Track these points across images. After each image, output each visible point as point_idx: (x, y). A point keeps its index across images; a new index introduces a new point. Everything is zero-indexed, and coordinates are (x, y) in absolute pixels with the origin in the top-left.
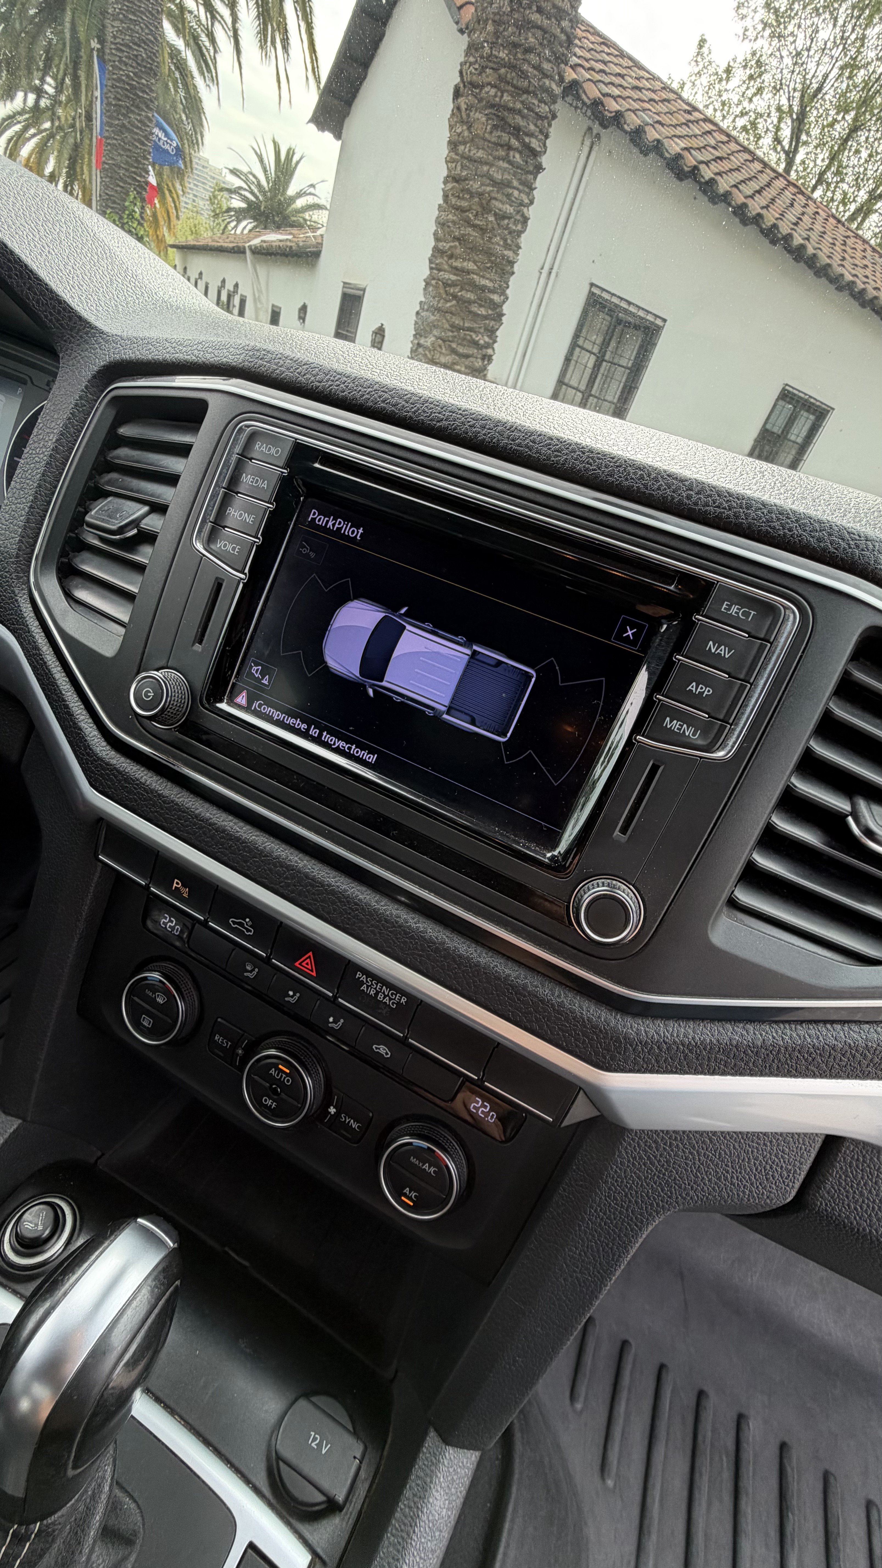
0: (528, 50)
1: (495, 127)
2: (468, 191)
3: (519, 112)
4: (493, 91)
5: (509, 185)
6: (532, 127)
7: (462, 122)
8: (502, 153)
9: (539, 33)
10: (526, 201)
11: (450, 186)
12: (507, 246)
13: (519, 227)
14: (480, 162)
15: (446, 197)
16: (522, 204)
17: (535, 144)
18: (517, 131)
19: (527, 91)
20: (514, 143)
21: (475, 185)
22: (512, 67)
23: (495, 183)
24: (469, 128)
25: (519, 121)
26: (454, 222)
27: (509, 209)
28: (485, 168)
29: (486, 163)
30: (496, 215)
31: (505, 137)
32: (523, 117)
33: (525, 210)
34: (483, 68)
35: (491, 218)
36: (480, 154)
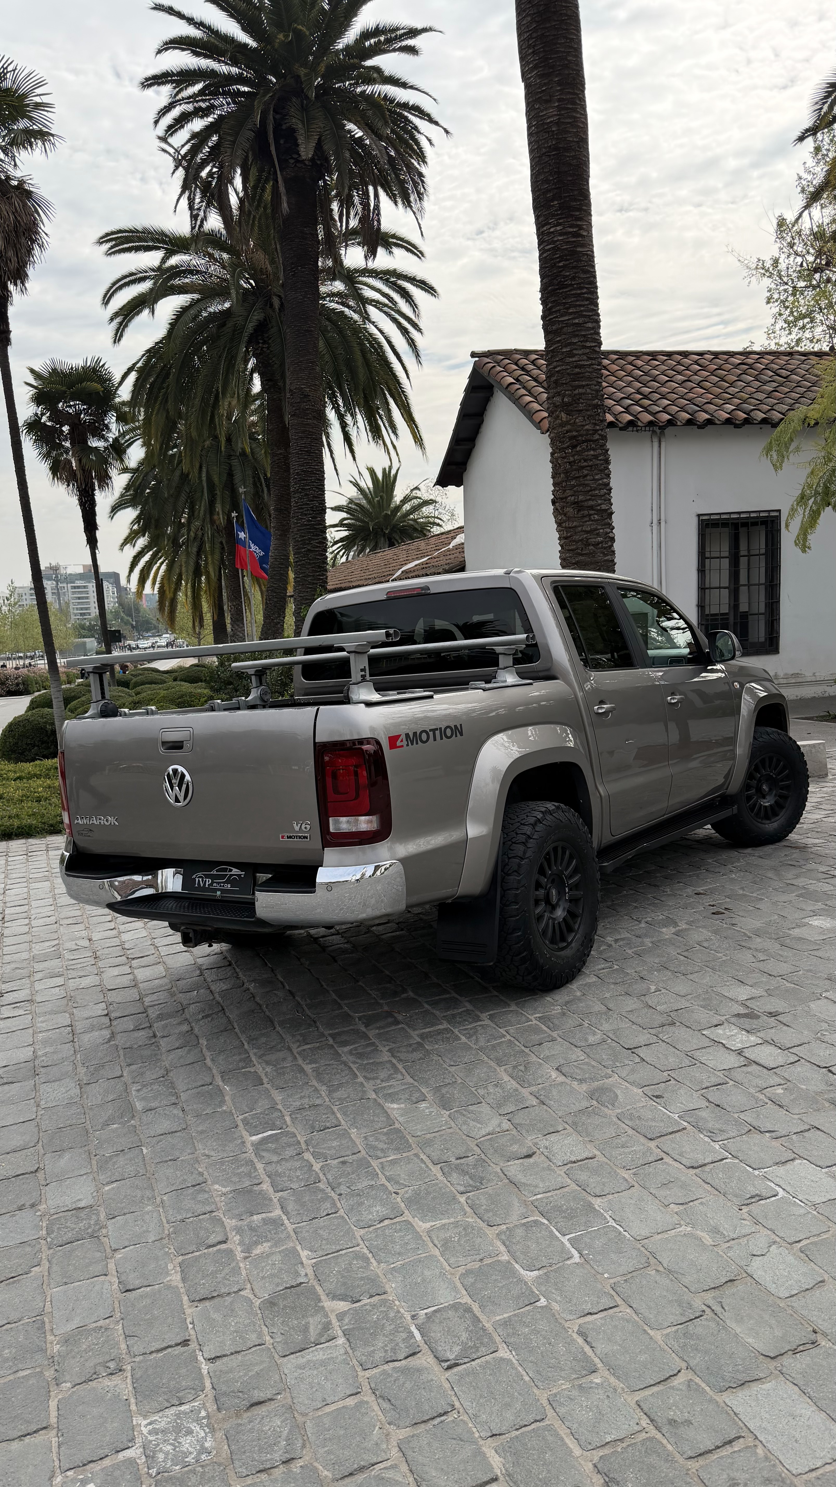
0: (586, 476)
1: (579, 511)
2: (574, 541)
3: (590, 500)
4: (573, 498)
5: (596, 529)
6: (599, 502)
7: (561, 514)
8: (587, 519)
9: (589, 468)
10: (609, 530)
11: (563, 542)
12: (605, 555)
13: (610, 544)
14: (575, 527)
15: (562, 546)
16: (607, 533)
17: (604, 507)
18: (591, 508)
19: (591, 490)
20: (592, 512)
21: (577, 537)
22: (579, 485)
23: (587, 532)
24: (565, 515)
25: (591, 503)
26: (570, 557)
27: (600, 539)
28: (580, 529)
29: (579, 526)
30: (593, 545)
31: (586, 512)
32: (593, 500)
33: (611, 535)
34: (565, 491)
35: (591, 547)
36: (575, 524)
